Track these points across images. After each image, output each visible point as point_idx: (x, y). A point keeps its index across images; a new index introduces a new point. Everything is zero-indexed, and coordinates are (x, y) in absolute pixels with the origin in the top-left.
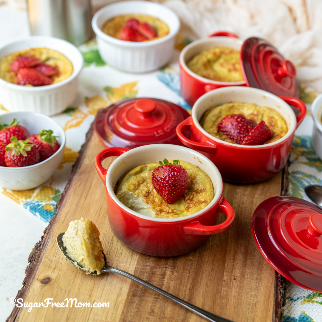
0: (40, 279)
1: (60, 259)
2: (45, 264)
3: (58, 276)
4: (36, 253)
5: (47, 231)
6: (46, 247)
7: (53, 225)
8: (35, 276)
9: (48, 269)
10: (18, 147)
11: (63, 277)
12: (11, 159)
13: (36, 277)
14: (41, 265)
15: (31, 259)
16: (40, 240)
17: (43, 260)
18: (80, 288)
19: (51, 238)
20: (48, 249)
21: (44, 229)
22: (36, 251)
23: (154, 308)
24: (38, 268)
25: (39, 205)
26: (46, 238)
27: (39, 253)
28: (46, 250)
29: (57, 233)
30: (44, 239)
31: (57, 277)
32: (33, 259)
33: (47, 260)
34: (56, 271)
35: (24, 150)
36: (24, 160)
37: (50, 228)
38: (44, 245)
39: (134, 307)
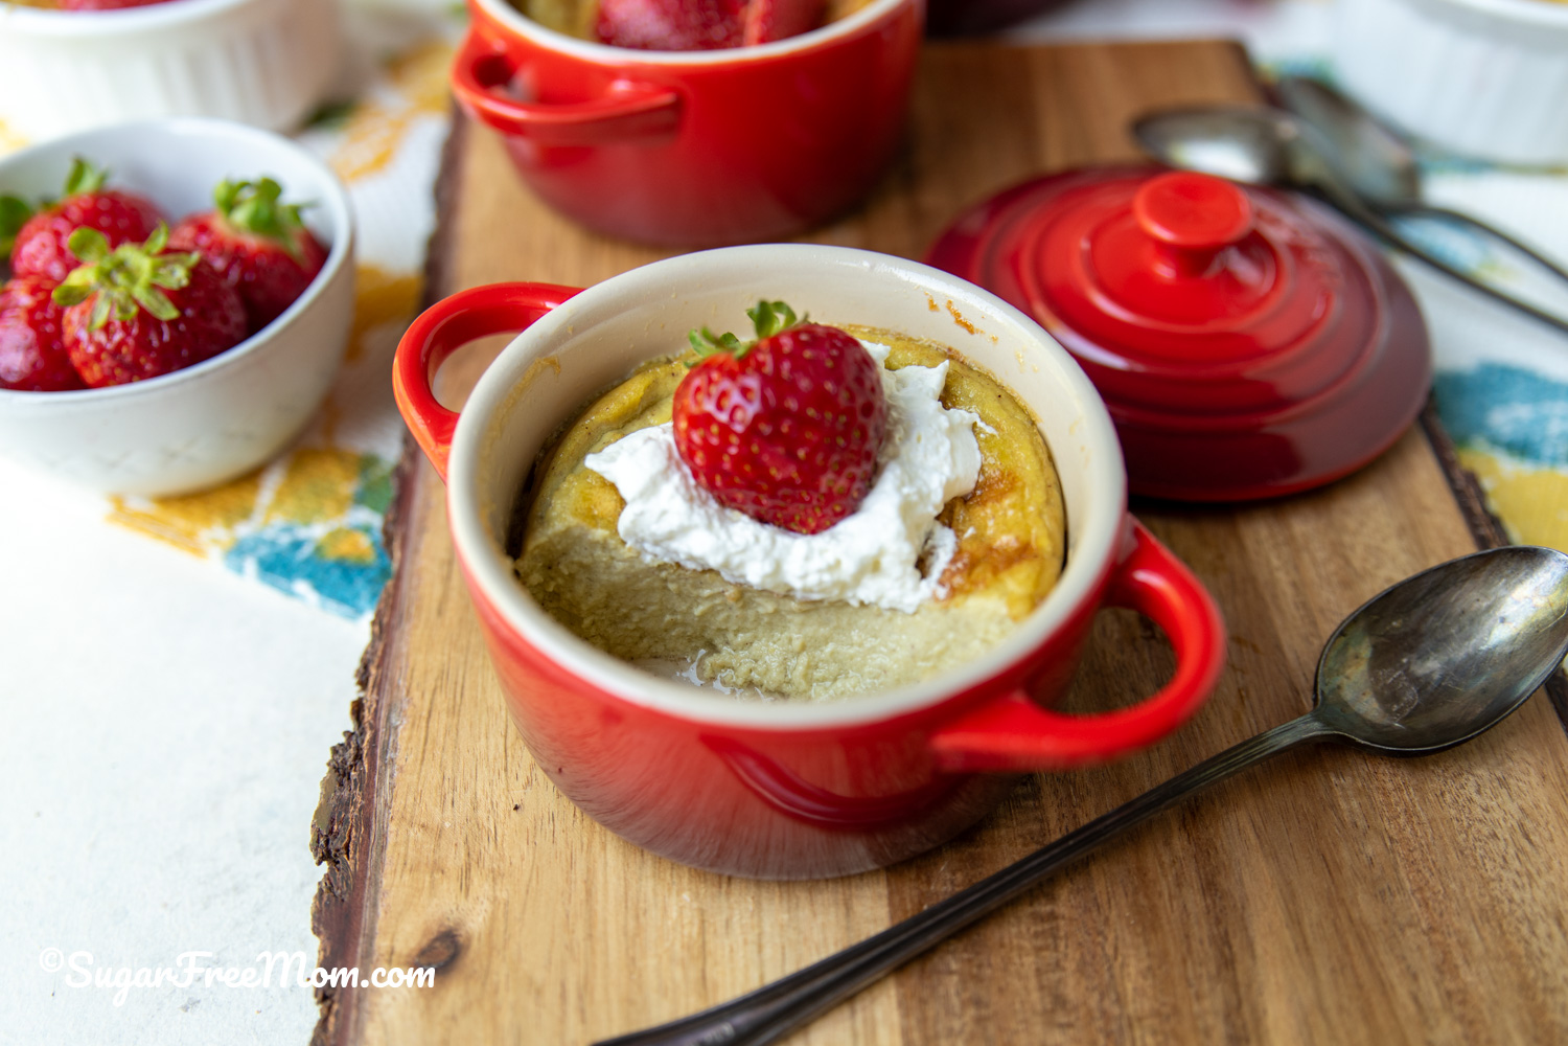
0: (405, 952)
1: (482, 813)
2: (406, 855)
3: (500, 914)
4: (344, 805)
5: (374, 670)
6: (392, 760)
7: (397, 635)
8: (371, 938)
9: (432, 883)
10: (120, 278)
11: (523, 912)
12: (101, 348)
13: (381, 944)
14: (388, 868)
15: (327, 842)
16: (351, 726)
17: (391, 839)
18: (633, 960)
19: (405, 706)
20: (401, 769)
21: (356, 664)
22: (346, 794)
23: (1054, 977)
24: (376, 892)
25: (297, 545)
26: (376, 711)
27: (359, 799)
28: (392, 776)
29: (426, 672)
30: (367, 716)
31: (493, 918)
32: (336, 844)
33: (415, 833)
34: (481, 885)
35: (154, 287)
36: (166, 337)
37: (384, 652)
38: (379, 751)
39: (955, 1001)
